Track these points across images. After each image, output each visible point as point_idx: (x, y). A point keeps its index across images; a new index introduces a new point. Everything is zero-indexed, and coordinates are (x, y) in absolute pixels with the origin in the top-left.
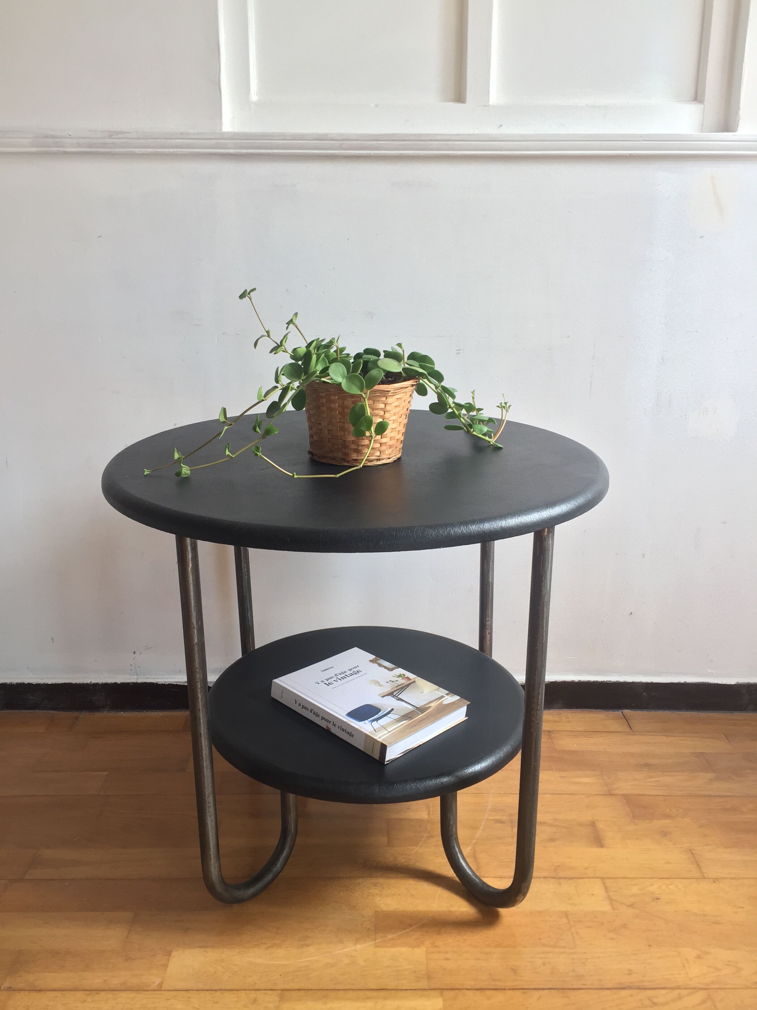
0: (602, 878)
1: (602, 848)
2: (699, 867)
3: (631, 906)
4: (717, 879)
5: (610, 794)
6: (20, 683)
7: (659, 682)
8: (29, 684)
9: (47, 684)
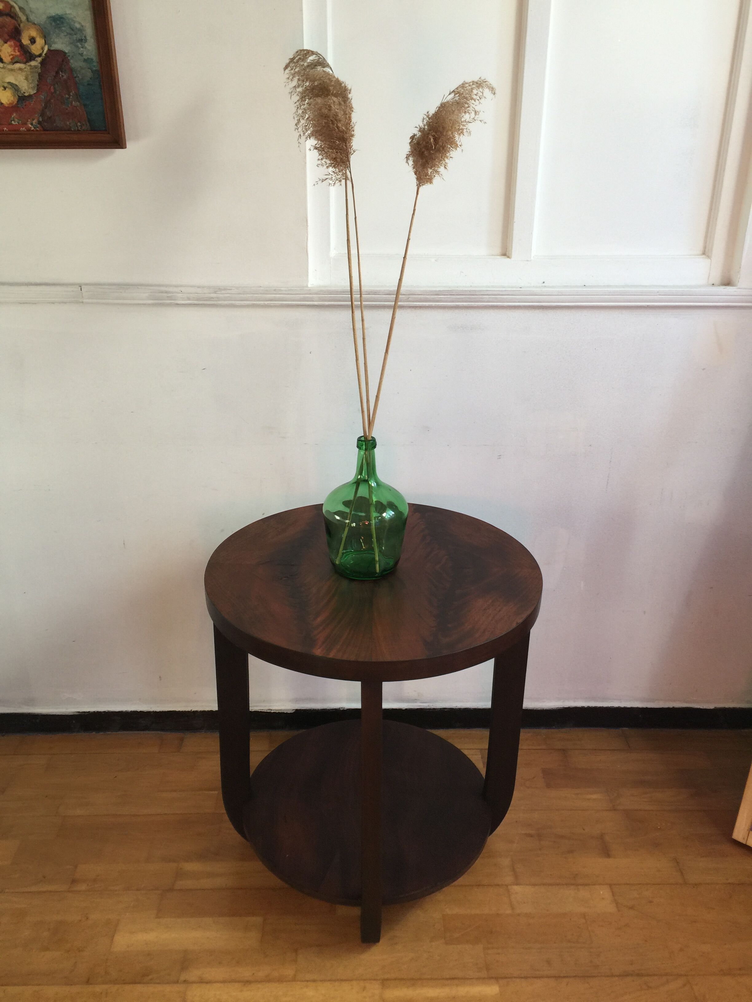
0: (610, 885)
1: (610, 858)
2: (682, 873)
3: (632, 908)
4: (696, 885)
5: (614, 809)
6: (134, 711)
7: (652, 707)
8: (140, 711)
9: (156, 712)
